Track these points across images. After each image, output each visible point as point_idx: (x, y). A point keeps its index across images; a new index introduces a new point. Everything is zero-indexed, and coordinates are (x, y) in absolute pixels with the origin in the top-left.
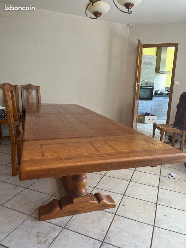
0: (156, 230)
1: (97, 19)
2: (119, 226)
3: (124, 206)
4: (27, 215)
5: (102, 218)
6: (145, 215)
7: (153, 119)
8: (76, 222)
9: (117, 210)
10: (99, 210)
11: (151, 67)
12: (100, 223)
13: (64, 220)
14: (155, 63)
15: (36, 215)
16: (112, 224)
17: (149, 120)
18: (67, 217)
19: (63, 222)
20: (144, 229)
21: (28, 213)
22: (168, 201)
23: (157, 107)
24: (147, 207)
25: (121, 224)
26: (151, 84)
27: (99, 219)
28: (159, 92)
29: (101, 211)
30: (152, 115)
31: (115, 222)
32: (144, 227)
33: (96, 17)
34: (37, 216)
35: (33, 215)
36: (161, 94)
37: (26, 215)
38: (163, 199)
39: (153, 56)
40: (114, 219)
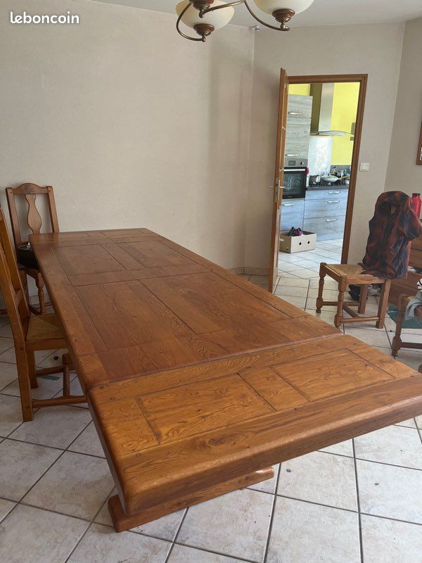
0: (364, 521)
1: (202, 40)
2: (289, 524)
3: (289, 471)
4: (85, 520)
5: (250, 508)
6: (337, 490)
7: (309, 243)
8: (197, 525)
9: (277, 484)
10: (241, 489)
11: (302, 123)
12: (248, 520)
13: (172, 523)
14: (309, 112)
15: (105, 518)
16: (274, 518)
17: (300, 244)
18: (175, 513)
19: (170, 527)
20: (341, 523)
21: (87, 517)
22: (375, 448)
23: (315, 214)
24: (337, 469)
25: (292, 518)
26: (301, 163)
27: (245, 511)
28: (318, 180)
29: (246, 490)
30: (306, 233)
31: (278, 514)
32: (341, 519)
33: (201, 37)
34: (108, 521)
35: (99, 520)
36: (324, 184)
37: (84, 522)
38: (365, 446)
39: (305, 97)
40: (276, 505)
